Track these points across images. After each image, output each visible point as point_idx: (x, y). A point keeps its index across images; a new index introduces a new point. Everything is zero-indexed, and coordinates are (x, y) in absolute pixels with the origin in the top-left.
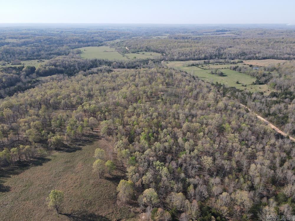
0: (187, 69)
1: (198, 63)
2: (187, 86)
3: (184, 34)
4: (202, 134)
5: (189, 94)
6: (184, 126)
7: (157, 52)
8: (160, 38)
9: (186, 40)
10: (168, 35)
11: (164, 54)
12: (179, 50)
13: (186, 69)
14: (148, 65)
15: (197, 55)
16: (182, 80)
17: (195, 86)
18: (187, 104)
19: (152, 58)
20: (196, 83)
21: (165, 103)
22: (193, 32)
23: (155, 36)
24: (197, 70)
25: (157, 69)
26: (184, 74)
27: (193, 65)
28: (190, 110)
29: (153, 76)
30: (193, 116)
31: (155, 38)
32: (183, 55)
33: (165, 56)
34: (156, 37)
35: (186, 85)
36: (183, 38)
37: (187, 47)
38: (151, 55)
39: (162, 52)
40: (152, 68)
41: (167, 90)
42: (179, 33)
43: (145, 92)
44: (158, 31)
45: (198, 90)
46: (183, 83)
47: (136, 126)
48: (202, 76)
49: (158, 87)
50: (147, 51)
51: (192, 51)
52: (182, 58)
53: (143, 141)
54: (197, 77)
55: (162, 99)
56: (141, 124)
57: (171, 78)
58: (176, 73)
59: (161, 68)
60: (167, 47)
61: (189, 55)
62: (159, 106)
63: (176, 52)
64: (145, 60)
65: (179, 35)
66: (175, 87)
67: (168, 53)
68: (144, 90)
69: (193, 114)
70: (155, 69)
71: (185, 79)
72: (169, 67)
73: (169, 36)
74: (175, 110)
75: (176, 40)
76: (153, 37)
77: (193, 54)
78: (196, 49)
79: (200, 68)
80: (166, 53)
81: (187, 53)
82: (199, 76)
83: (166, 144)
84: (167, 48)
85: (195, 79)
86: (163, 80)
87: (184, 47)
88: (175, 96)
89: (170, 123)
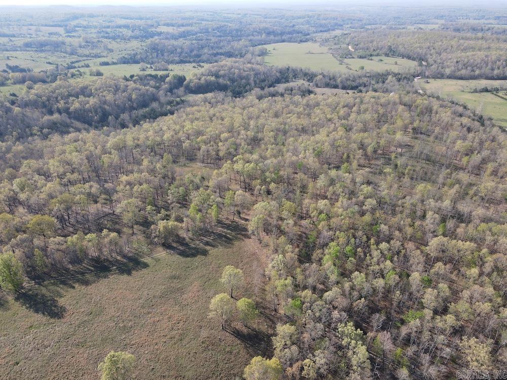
0: (471, 98)
1: (499, 87)
2: (459, 142)
3: (477, 21)
4: (475, 271)
5: (462, 157)
6: (434, 243)
7: (409, 57)
8: (422, 29)
9: (480, 35)
10: (443, 22)
11: (424, 63)
12: (459, 55)
13: (467, 98)
14: (385, 85)
15: (499, 68)
16: (452, 125)
17: (481, 143)
18: (451, 186)
19: (396, 69)
20: (484, 135)
21: (401, 175)
22: (498, 18)
23: (413, 25)
24: (493, 101)
25: (400, 95)
26: (461, 109)
27: (486, 90)
28: (455, 202)
29: (389, 110)
30: (461, 218)
31: (411, 28)
32: (465, 66)
33: (424, 68)
34: (416, 26)
35: (458, 138)
36: (474, 30)
37: (480, 50)
38: (396, 63)
39: (421, 59)
40: (391, 92)
41: (412, 144)
42: (466, 19)
43: (362, 146)
44: (420, 15)
45: (485, 153)
46: (453, 134)
47: (323, 223)
48: (502, 117)
49: (392, 136)
50: (390, 55)
51: (489, 59)
52: (463, 72)
53: (328, 263)
54: (490, 119)
55: (396, 165)
56: (334, 221)
57: (426, 118)
58: (441, 106)
59: (410, 94)
60: (434, 49)
61: (480, 68)
62: (383, 185)
63: (450, 59)
64: (381, 73)
65: (464, 24)
66: (431, 139)
67: (433, 62)
68: (361, 142)
69: (462, 213)
70: (397, 96)
71: (459, 123)
72: (428, 92)
73: (443, 24)
74: (418, 196)
75: (457, 34)
76: (409, 27)
77: (489, 67)
78: (499, 55)
79: (500, 99)
80: (430, 60)
81: (476, 63)
82: (494, 115)
83: (380, 283)
84: (433, 51)
85: (483, 125)
86: (407, 121)
87: (473, 49)
88: (428, 160)
89: (400, 230)
